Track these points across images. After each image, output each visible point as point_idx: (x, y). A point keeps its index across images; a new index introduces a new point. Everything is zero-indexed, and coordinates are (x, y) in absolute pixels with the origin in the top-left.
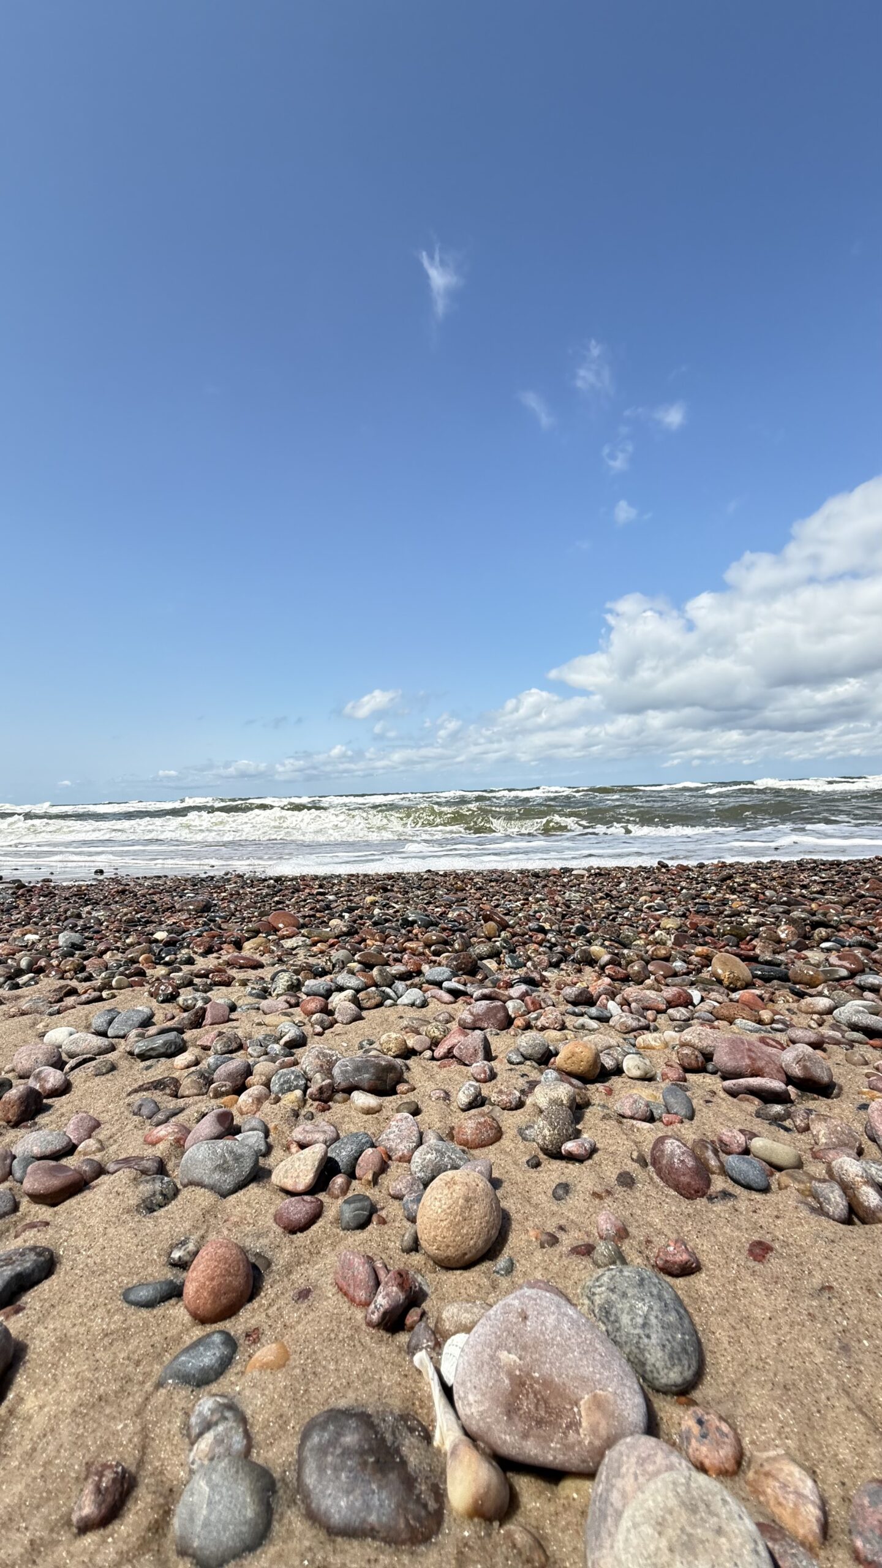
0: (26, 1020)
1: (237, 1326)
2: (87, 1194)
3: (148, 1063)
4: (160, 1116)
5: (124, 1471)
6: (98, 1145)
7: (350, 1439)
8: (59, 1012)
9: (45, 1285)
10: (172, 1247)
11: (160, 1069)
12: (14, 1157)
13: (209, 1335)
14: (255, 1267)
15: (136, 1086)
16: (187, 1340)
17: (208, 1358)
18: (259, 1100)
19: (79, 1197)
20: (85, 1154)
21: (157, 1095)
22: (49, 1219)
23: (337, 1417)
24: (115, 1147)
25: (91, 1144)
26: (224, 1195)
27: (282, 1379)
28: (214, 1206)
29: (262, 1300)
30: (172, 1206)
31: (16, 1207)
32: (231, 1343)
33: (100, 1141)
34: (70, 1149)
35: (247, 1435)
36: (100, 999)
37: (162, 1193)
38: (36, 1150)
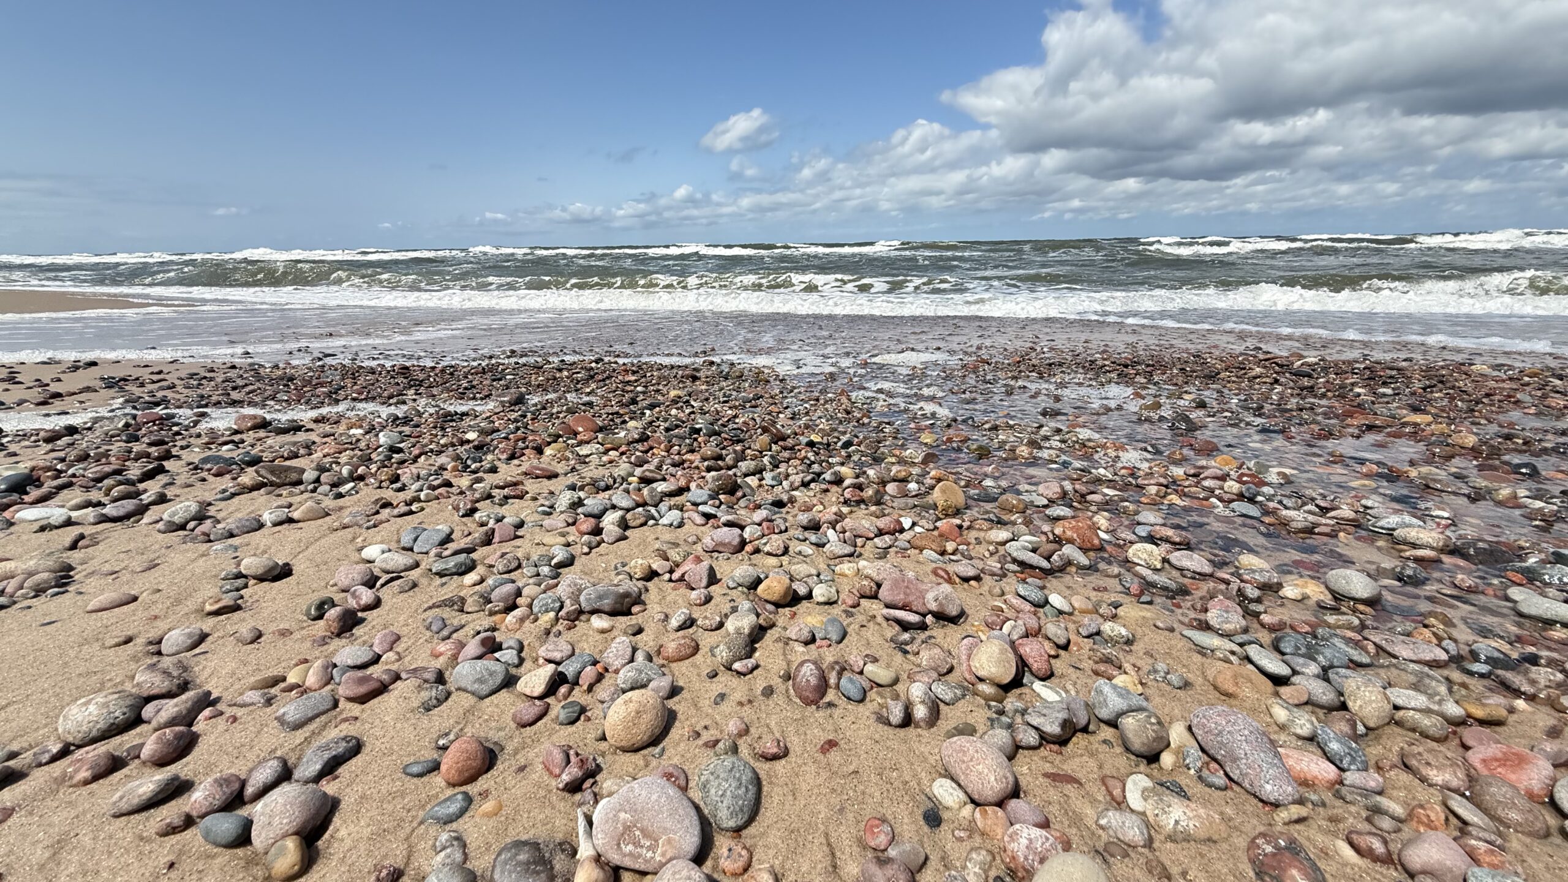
0: (348, 534)
1: (473, 789)
2: (385, 696)
3: (444, 580)
4: (445, 633)
5: (395, 869)
6: (397, 657)
7: (523, 857)
8: (375, 526)
9: (354, 761)
10: (440, 737)
11: (452, 588)
12: (335, 666)
13: (455, 795)
14: (491, 751)
15: (430, 603)
16: (442, 797)
17: (453, 808)
18: (522, 620)
19: (380, 698)
20: (387, 663)
21: (446, 613)
22: (358, 714)
23: (519, 844)
24: (409, 658)
25: (390, 656)
26: (482, 698)
27: (492, 822)
28: (473, 707)
29: (493, 772)
30: (443, 707)
31: (336, 704)
32: (469, 800)
33: (398, 653)
34: (376, 659)
35: (465, 854)
36: (411, 513)
37: (436, 698)
38: (350, 662)
